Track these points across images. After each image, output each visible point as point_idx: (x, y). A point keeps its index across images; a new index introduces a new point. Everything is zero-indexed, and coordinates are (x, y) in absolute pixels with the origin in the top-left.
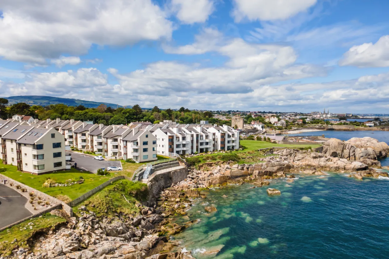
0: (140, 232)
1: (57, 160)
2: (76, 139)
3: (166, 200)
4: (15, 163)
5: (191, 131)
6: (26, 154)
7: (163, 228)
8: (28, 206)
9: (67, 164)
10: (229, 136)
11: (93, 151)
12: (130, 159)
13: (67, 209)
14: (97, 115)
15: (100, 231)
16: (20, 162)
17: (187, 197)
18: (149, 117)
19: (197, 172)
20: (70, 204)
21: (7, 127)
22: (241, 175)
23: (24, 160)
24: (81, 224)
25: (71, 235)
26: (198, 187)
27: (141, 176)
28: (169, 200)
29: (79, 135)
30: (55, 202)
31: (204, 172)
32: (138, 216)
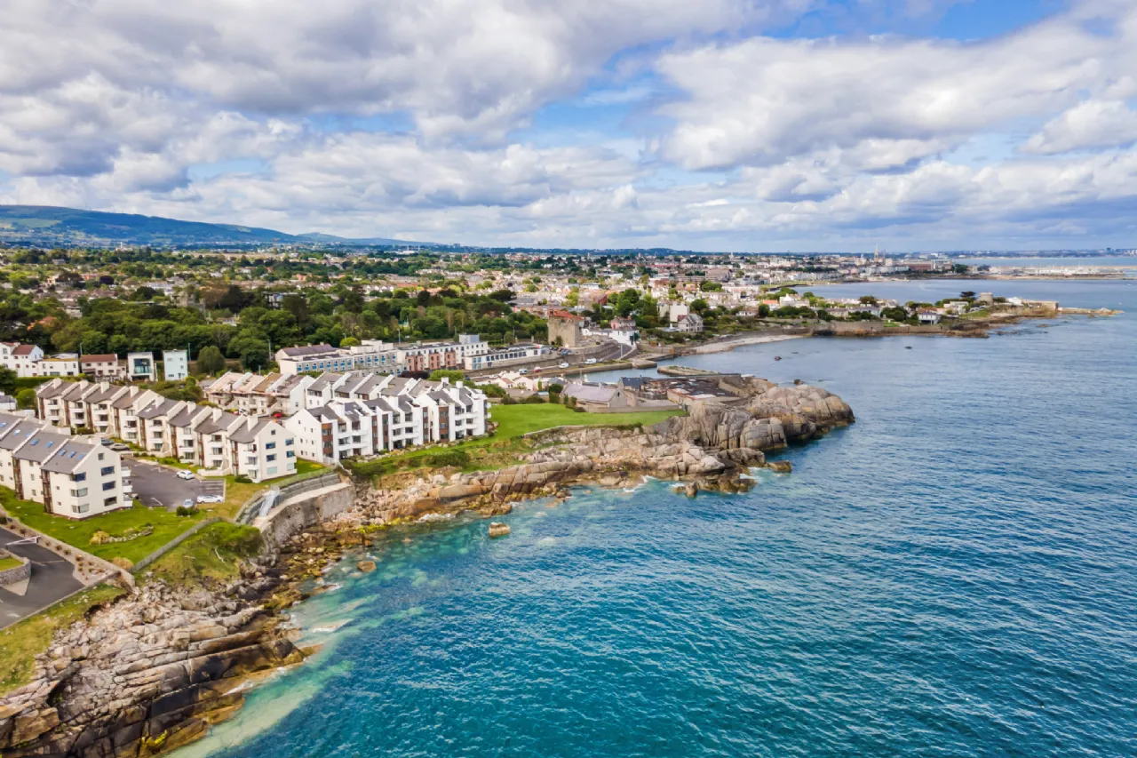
0: (235, 604)
1: (110, 494)
2: (143, 429)
3: (299, 551)
4: (40, 499)
5: (374, 408)
6: (58, 488)
7: (275, 597)
8: (77, 575)
9: (125, 500)
10: (458, 409)
11: (176, 456)
12: (243, 476)
13: (128, 578)
14: (198, 332)
15: (173, 603)
16: (48, 500)
17: (339, 545)
18: (330, 328)
19: (375, 494)
20: (131, 571)
21: (18, 431)
22: (463, 494)
23: (56, 496)
24: (146, 596)
25: (133, 608)
26: (368, 524)
27: (256, 512)
28: (304, 550)
29: (148, 423)
30: (112, 568)
31: (389, 490)
32: (237, 581)
